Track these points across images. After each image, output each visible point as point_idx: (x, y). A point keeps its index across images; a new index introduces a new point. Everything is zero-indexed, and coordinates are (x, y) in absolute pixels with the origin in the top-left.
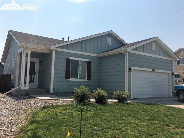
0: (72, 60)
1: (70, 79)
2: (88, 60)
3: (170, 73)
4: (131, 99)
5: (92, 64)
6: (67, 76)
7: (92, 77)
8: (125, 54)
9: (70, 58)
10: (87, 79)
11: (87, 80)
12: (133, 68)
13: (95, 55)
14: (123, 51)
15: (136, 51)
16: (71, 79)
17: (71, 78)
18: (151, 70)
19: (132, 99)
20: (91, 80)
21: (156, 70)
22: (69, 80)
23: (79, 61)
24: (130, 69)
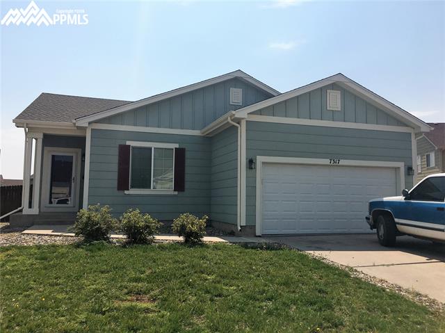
0: (134, 148)
1: (128, 190)
2: (177, 146)
3: (399, 168)
4: (257, 236)
5: (188, 155)
6: (123, 185)
7: (187, 185)
8: (237, 125)
9: (128, 143)
10: (175, 190)
11: (176, 193)
12: (260, 159)
13: (196, 133)
14: (229, 118)
15: (274, 116)
16: (132, 191)
17: (132, 187)
18: (327, 161)
19: (259, 236)
20: (186, 190)
21: (342, 162)
22: (126, 192)
23: (153, 149)
24: (251, 163)
